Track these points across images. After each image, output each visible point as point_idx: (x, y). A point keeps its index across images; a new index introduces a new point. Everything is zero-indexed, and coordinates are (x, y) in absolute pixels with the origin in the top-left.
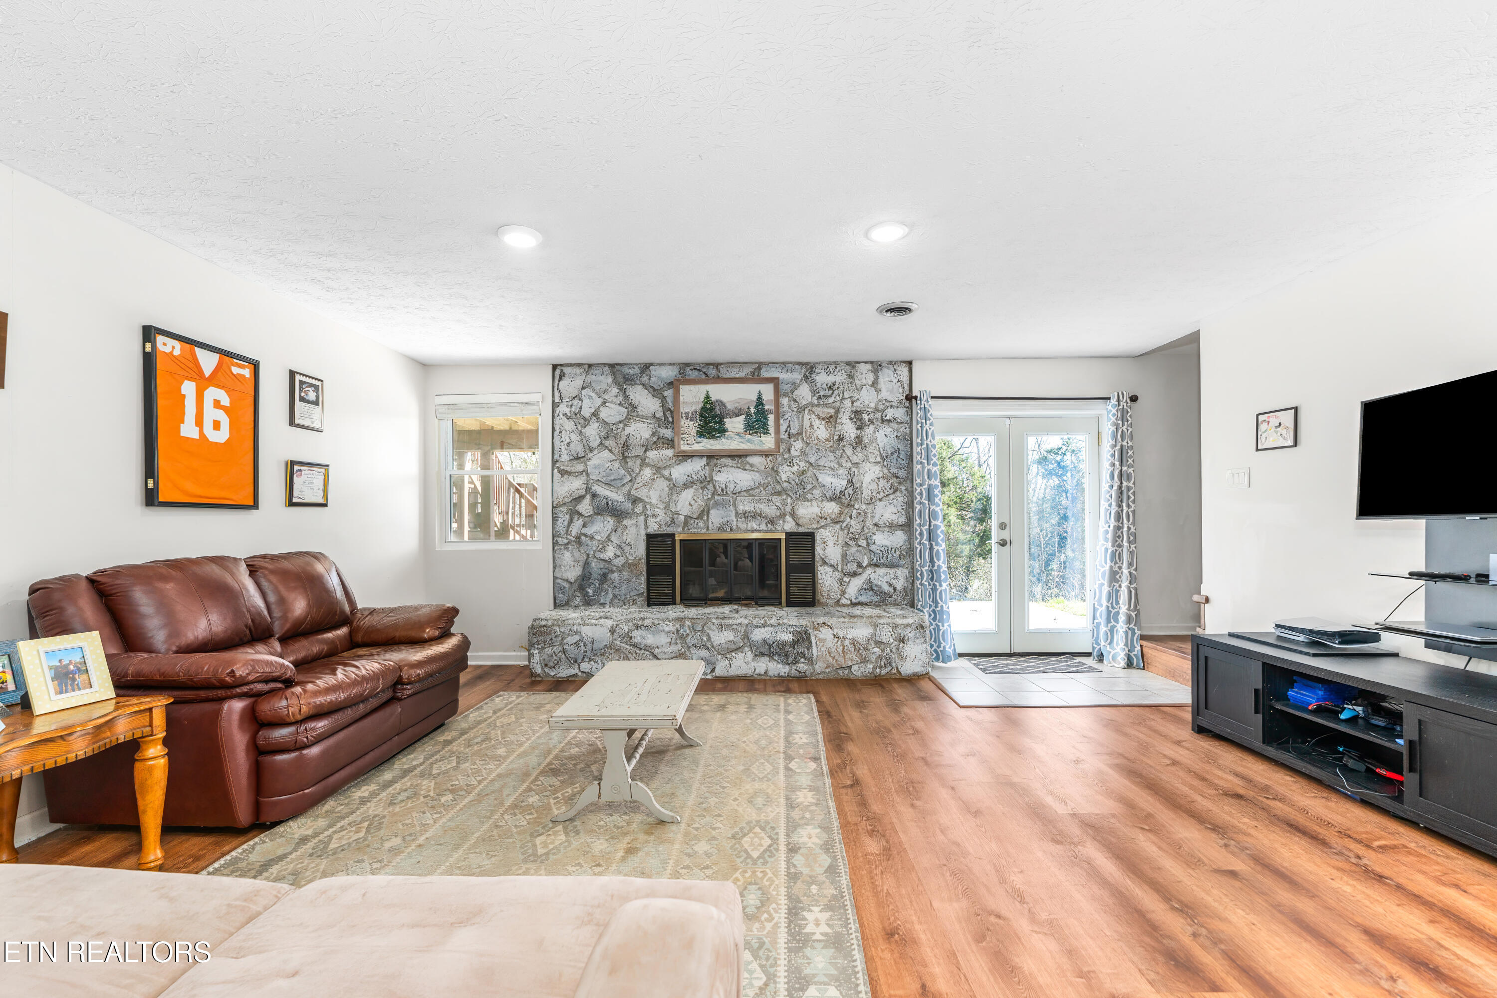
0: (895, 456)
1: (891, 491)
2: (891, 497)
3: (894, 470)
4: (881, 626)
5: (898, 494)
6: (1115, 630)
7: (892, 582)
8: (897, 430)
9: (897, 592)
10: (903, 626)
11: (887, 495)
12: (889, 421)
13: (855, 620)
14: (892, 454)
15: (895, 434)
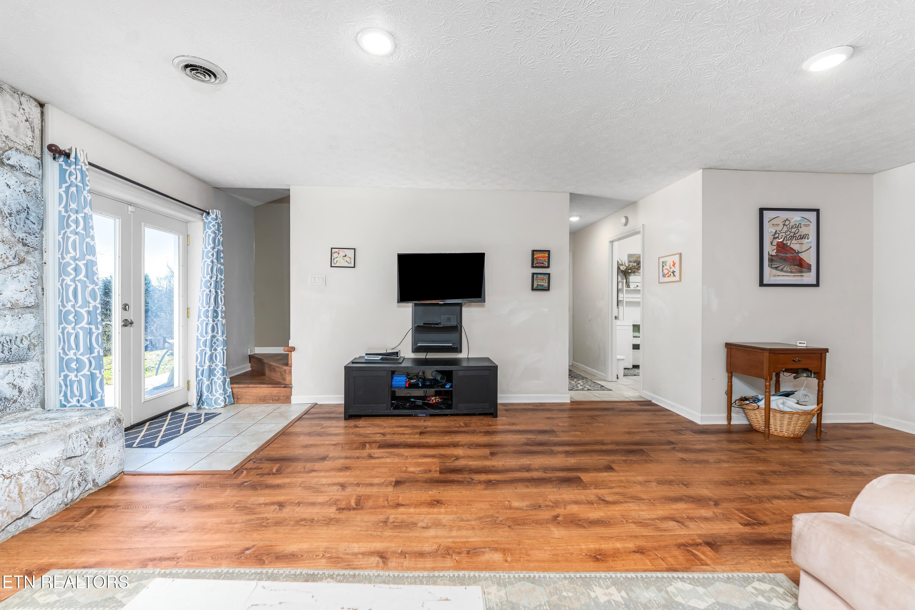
0: (23, 215)
1: (15, 262)
2: (14, 269)
3: (20, 234)
4: (74, 437)
5: (23, 266)
6: (213, 382)
7: (18, 382)
8: (25, 183)
9: (24, 393)
10: (99, 428)
11: (9, 266)
12: (12, 167)
13: (36, 441)
14: (18, 212)
15: (22, 187)
